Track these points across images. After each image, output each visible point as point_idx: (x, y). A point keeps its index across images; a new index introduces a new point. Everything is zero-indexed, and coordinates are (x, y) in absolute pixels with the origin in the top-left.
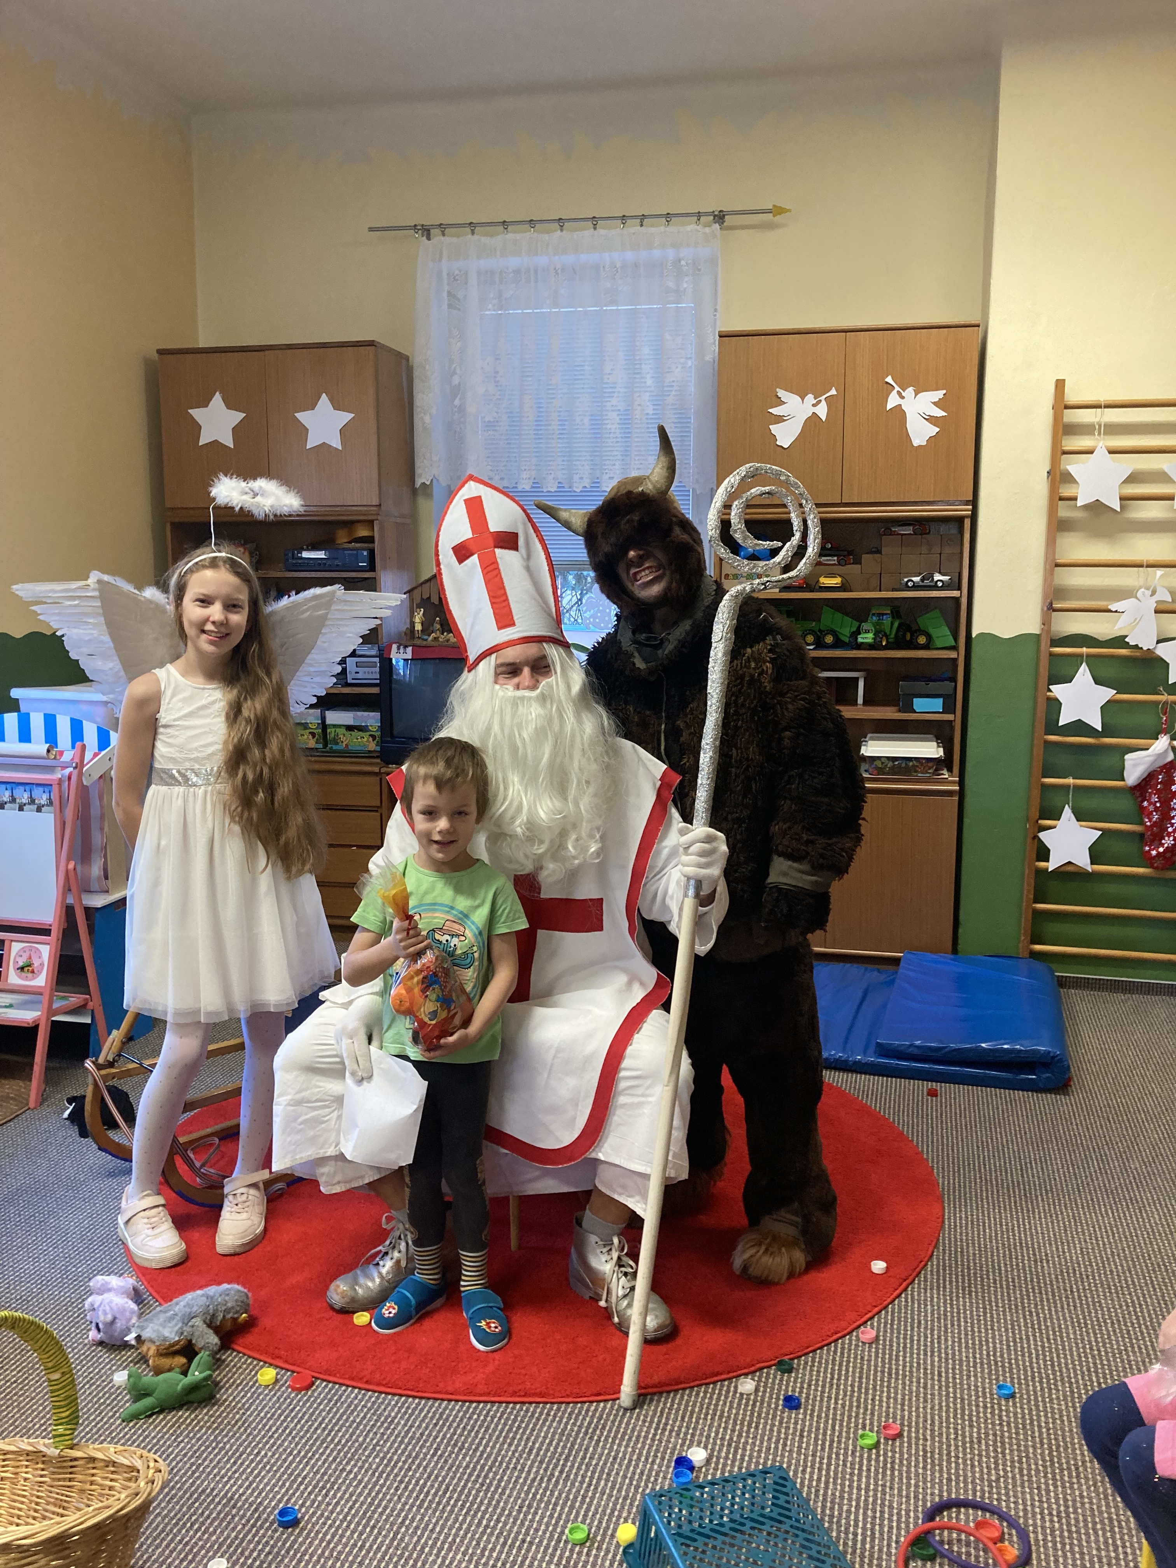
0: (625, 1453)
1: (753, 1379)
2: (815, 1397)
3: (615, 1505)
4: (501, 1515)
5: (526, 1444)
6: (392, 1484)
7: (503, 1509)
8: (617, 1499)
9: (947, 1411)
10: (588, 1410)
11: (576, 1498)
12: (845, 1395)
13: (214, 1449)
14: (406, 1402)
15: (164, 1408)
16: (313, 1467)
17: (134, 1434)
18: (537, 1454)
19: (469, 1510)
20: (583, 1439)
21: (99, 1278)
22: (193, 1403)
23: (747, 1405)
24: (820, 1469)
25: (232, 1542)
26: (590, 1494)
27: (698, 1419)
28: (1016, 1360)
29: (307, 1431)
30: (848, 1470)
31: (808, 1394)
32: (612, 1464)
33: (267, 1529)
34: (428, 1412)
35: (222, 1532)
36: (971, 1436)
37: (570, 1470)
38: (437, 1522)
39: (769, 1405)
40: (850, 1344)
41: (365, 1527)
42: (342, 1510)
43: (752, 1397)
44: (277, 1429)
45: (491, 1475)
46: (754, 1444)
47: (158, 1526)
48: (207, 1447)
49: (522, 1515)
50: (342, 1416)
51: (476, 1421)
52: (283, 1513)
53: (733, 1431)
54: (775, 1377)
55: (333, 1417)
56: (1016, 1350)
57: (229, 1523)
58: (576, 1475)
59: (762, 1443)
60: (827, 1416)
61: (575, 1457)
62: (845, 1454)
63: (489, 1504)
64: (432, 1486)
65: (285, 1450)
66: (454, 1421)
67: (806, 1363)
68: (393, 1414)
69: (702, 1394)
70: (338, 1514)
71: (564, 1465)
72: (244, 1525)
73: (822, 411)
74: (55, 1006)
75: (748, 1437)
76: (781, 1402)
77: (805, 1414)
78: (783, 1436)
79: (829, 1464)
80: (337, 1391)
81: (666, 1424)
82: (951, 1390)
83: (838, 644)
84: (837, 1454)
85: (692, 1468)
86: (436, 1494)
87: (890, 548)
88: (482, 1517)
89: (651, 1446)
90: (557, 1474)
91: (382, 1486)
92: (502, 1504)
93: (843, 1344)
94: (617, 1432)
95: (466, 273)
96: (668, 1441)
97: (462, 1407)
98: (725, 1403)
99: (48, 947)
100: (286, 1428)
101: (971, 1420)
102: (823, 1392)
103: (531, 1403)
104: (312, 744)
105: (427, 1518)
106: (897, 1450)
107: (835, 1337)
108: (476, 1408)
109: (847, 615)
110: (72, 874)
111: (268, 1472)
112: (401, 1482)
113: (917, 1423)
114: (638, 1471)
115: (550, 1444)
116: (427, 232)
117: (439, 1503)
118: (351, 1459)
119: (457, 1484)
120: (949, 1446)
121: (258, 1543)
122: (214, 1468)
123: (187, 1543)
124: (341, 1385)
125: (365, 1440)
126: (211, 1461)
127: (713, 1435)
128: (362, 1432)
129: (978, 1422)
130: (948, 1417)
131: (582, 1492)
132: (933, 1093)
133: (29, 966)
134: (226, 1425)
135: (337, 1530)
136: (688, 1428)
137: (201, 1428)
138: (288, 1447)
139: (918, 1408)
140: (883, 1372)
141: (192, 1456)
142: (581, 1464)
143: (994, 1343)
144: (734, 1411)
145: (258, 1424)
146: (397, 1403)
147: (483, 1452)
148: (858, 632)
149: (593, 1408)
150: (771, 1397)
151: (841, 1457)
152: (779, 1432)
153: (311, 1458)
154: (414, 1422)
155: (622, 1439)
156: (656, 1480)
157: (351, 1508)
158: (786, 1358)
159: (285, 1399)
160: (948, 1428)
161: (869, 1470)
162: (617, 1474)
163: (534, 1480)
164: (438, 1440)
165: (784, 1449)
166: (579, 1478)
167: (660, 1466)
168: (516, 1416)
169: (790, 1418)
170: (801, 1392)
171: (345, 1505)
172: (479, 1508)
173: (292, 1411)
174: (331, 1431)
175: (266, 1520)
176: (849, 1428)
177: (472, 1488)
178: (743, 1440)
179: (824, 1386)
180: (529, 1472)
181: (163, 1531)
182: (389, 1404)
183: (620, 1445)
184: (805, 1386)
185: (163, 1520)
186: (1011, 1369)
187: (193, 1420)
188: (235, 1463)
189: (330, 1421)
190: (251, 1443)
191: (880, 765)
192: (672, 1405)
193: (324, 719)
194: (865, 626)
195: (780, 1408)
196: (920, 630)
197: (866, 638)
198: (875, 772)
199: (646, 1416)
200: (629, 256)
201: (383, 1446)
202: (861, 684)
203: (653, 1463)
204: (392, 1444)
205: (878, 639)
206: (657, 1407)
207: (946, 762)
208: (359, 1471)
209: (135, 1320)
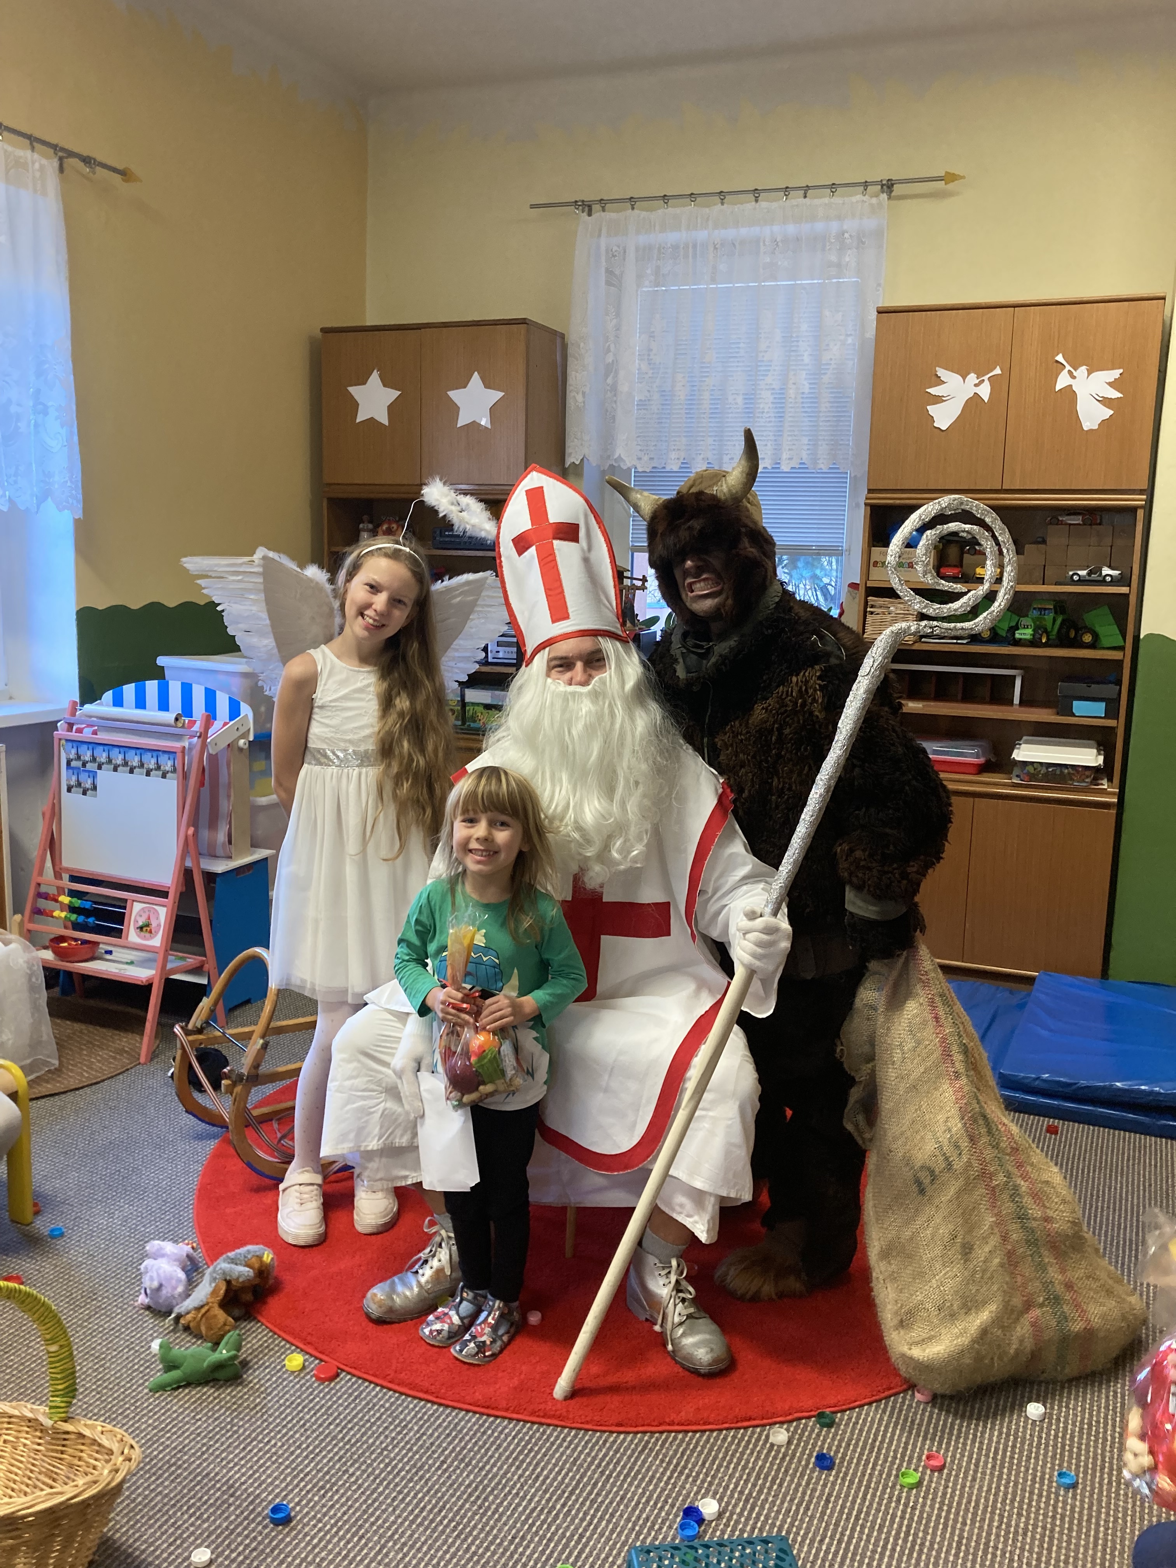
0: (634, 1494)
1: (788, 1430)
2: (852, 1459)
3: (611, 1550)
4: (492, 1543)
5: (534, 1470)
6: (390, 1493)
7: (496, 1537)
8: (615, 1544)
9: (996, 1495)
10: (605, 1441)
11: (572, 1535)
12: (885, 1461)
13: (228, 1431)
14: (424, 1406)
15: (188, 1383)
16: (317, 1464)
17: (157, 1405)
18: (544, 1482)
19: (461, 1533)
20: (594, 1472)
21: (156, 1242)
22: (219, 1380)
23: (775, 1458)
24: (840, 1542)
25: (222, 1533)
26: (588, 1534)
27: (720, 1466)
28: (1088, 1445)
29: (320, 1425)
30: (871, 1547)
31: (845, 1455)
32: (618, 1505)
33: (259, 1524)
34: (444, 1420)
35: (215, 1521)
36: (1017, 1525)
37: (573, 1505)
38: (426, 1541)
39: (800, 1461)
40: (903, 1403)
41: (353, 1536)
42: (335, 1515)
43: (783, 1450)
44: (293, 1419)
45: (491, 1498)
46: (774, 1503)
47: (156, 1505)
48: (222, 1429)
49: (512, 1547)
50: (357, 1414)
51: (490, 1437)
52: (275, 1510)
53: (754, 1485)
54: (812, 1430)
55: (349, 1414)
56: (1089, 1434)
57: (224, 1512)
58: (578, 1510)
59: (782, 1503)
60: (860, 1482)
61: (582, 1491)
62: (872, 1528)
63: (482, 1529)
64: (430, 1501)
65: (294, 1442)
66: (467, 1434)
67: (850, 1419)
68: (408, 1418)
69: (729, 1439)
70: (331, 1518)
71: (568, 1498)
72: (238, 1516)
73: (985, 392)
74: (169, 965)
75: (768, 1494)
76: (813, 1460)
77: (837, 1477)
78: (807, 1498)
79: (851, 1537)
80: (359, 1386)
81: (685, 1467)
82: (1005, 1470)
83: (996, 640)
84: (863, 1527)
85: (700, 1521)
87: (1056, 539)
88: (473, 1543)
89: (663, 1490)
90: (558, 1507)
91: (380, 1494)
92: (495, 1532)
93: (895, 1402)
94: (631, 1469)
95: (625, 250)
96: (683, 1487)
97: (478, 1420)
98: (752, 1453)
99: (165, 909)
100: (301, 1419)
101: (1020, 1508)
102: (861, 1454)
103: (549, 1425)
105: (416, 1536)
106: (930, 1531)
107: (887, 1394)
108: (493, 1422)
110: (191, 839)
111: (273, 1463)
112: (400, 1492)
114: (644, 1516)
115: (559, 1473)
116: (588, 207)
117: (432, 1521)
118: (356, 1461)
119: (455, 1504)
120: (989, 1534)
121: (247, 1537)
122: (223, 1451)
123: (179, 1527)
124: (365, 1380)
125: (375, 1441)
126: (222, 1444)
127: (732, 1486)
128: (374, 1433)
129: (1029, 1512)
130: (995, 1501)
131: (580, 1530)
132: (1053, 1130)
133: (148, 925)
134: (246, 1408)
135: (325, 1535)
136: (707, 1475)
137: (222, 1407)
138: (298, 1439)
140: (933, 1440)
141: (205, 1436)
142: (585, 1500)
143: (1066, 1423)
144: (760, 1463)
145: (276, 1410)
146: (415, 1406)
147: (488, 1472)
149: (612, 1439)
150: (803, 1453)
151: (866, 1531)
152: (804, 1493)
153: (317, 1455)
154: (427, 1429)
155: (635, 1477)
156: (661, 1528)
157: (345, 1513)
158: (827, 1411)
159: (307, 1389)
160: (993, 1513)
161: (893, 1550)
162: (621, 1516)
163: (533, 1510)
164: (446, 1452)
165: (805, 1513)
166: (581, 1515)
167: (668, 1514)
168: (531, 1438)
169: (819, 1479)
170: (837, 1452)
171: (339, 1509)
172: (470, 1533)
173: (311, 1401)
174: (343, 1428)
175: (259, 1514)
176: (881, 1499)
178: (762, 1497)
180: (531, 1500)
181: (159, 1511)
182: (407, 1407)
183: (630, 1484)
184: (844, 1445)
185: (163, 1499)
186: (1079, 1455)
187: (215, 1398)
188: (244, 1449)
189: (345, 1418)
190: (264, 1429)
191: (1032, 771)
192: (695, 1447)
193: (463, 696)
194: (1024, 621)
195: (811, 1466)
196: (1086, 627)
197: (1024, 634)
198: (1027, 778)
199: (665, 1456)
200: (791, 229)
201: (390, 1452)
202: (1018, 683)
203: (662, 1508)
204: (400, 1451)
205: (1038, 636)
206: (679, 1446)
207: (1105, 771)
208: (361, 1475)
209: (180, 1289)
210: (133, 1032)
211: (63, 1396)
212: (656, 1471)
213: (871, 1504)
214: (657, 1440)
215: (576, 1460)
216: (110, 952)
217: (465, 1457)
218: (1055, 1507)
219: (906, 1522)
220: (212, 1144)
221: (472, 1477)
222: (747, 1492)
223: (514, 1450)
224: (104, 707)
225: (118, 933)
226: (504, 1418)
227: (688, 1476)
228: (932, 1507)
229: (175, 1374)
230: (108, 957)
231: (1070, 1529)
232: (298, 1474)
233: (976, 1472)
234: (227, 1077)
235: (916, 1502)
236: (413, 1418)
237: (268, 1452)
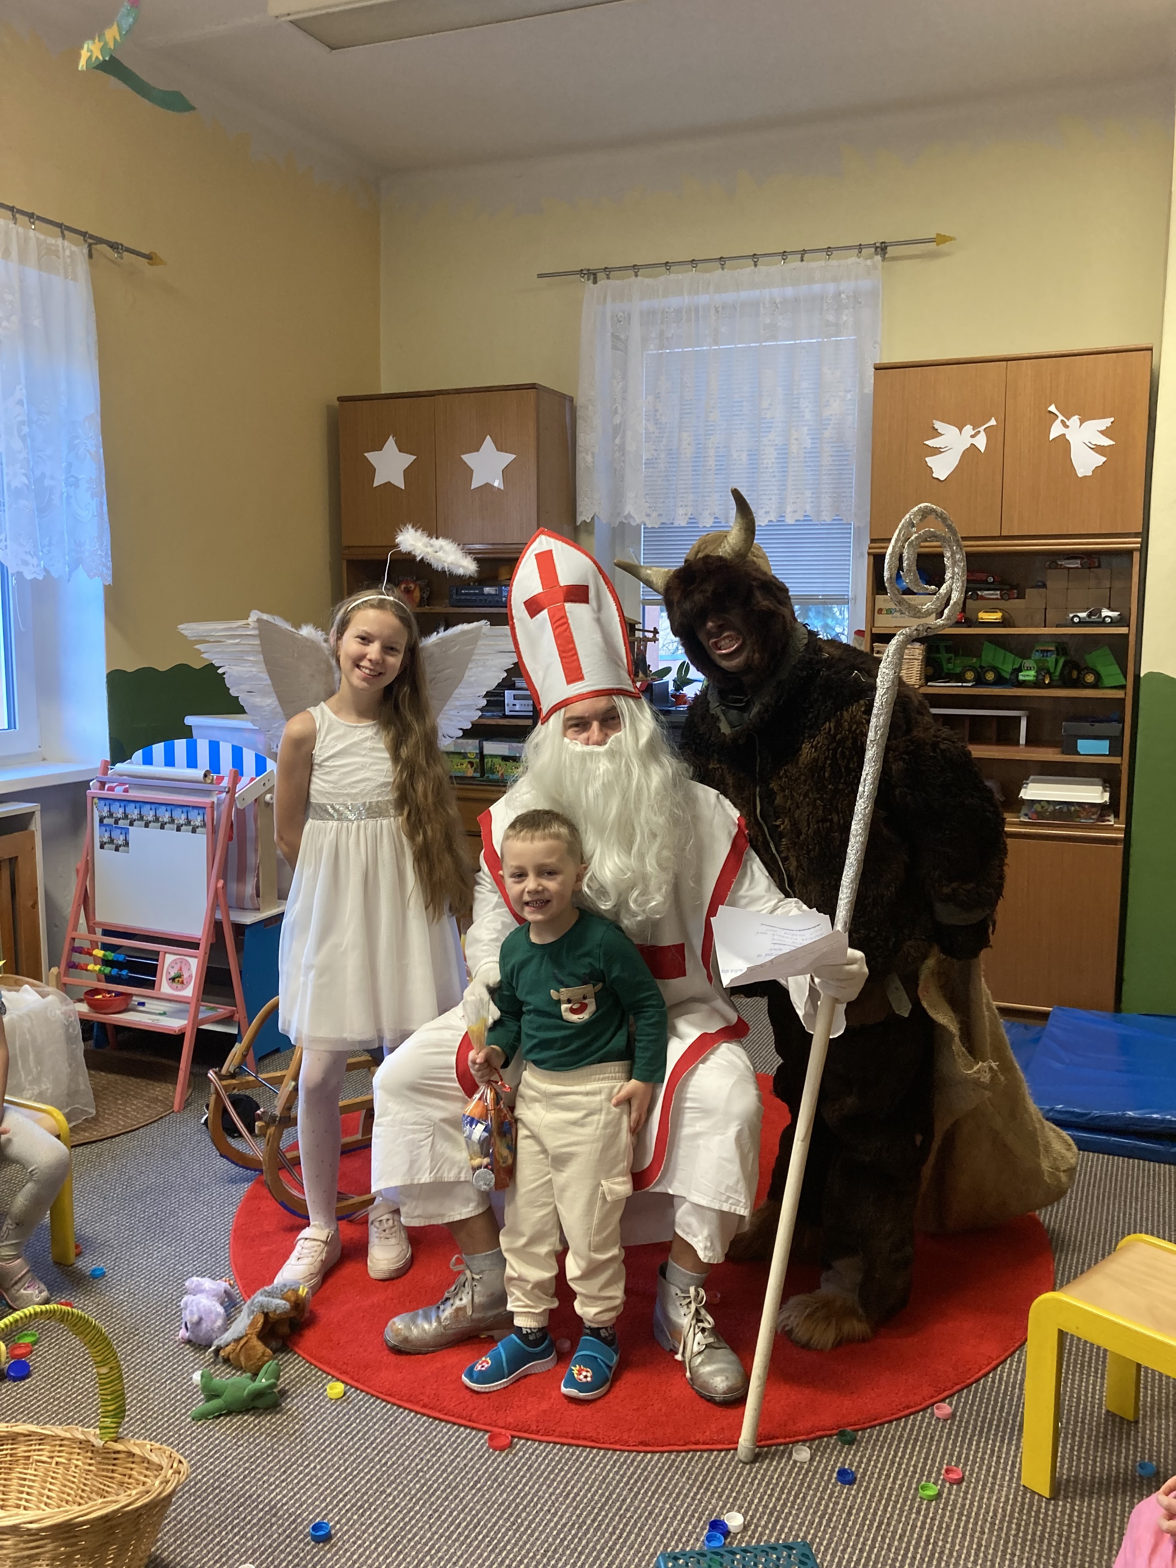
0: (662, 1509)
1: (810, 1448)
2: (873, 1473)
4: (525, 1557)
5: (565, 1488)
6: (426, 1511)
8: (644, 1555)
10: (633, 1460)
11: (603, 1548)
12: (905, 1475)
13: (268, 1456)
14: (457, 1430)
15: (230, 1411)
16: (355, 1485)
17: (200, 1433)
18: (574, 1499)
19: (496, 1547)
20: (623, 1489)
21: (195, 1279)
22: (259, 1409)
23: (798, 1474)
24: (862, 1551)
25: (265, 1550)
26: (618, 1547)
27: (745, 1482)
29: (358, 1449)
30: (892, 1555)
31: (866, 1470)
32: (647, 1519)
33: (300, 1542)
34: (477, 1443)
35: (258, 1539)
36: (1034, 1534)
37: (603, 1520)
38: (462, 1555)
39: (822, 1477)
40: (922, 1421)
41: (392, 1552)
42: (374, 1532)
43: (806, 1466)
44: (330, 1444)
45: (524, 1515)
46: (797, 1516)
47: (201, 1525)
48: (263, 1454)
49: (545, 1560)
50: (393, 1438)
51: (521, 1458)
52: (316, 1527)
53: (778, 1499)
54: (834, 1448)
55: (385, 1438)
57: (267, 1531)
58: (608, 1525)
60: (881, 1495)
61: (611, 1507)
62: (893, 1538)
63: (516, 1544)
64: (464, 1519)
65: (333, 1465)
67: (871, 1436)
68: (442, 1442)
70: (370, 1535)
71: (598, 1514)
72: (280, 1535)
73: (981, 442)
74: (201, 1016)
75: (792, 1507)
76: (835, 1475)
77: (858, 1491)
78: (829, 1511)
79: (872, 1547)
80: (394, 1413)
81: (710, 1484)
83: (1000, 681)
84: (884, 1537)
85: (726, 1533)
86: (466, 1527)
87: (1056, 583)
88: (506, 1557)
89: (690, 1505)
90: (589, 1522)
91: (417, 1513)
92: (528, 1546)
93: (915, 1420)
94: (659, 1486)
95: (629, 315)
96: (709, 1502)
98: (775, 1469)
99: (196, 961)
100: (338, 1444)
101: (1037, 1517)
102: (882, 1469)
103: (578, 1446)
104: (470, 772)
105: (452, 1550)
106: (950, 1540)
107: (907, 1412)
109: (1011, 651)
110: (220, 892)
111: (313, 1485)
112: (435, 1511)
113: (977, 1514)
114: (672, 1529)
115: (589, 1490)
116: (592, 275)
117: (467, 1537)
118: (392, 1482)
119: (489, 1520)
121: (290, 1553)
122: (264, 1475)
123: (224, 1546)
124: (399, 1407)
125: (410, 1464)
126: (264, 1468)
127: (756, 1501)
128: (409, 1456)
131: (610, 1544)
133: (180, 976)
134: (285, 1434)
135: (365, 1551)
136: (732, 1491)
137: (261, 1434)
138: (337, 1462)
139: (981, 1498)
140: (951, 1455)
141: (247, 1461)
142: (615, 1515)
144: (784, 1479)
145: (314, 1436)
146: (449, 1430)
147: (521, 1490)
148: (1020, 670)
149: (639, 1458)
150: (825, 1469)
151: (887, 1541)
152: (827, 1506)
153: (355, 1476)
154: (461, 1451)
155: (662, 1494)
156: (688, 1541)
157: (383, 1531)
158: (849, 1429)
159: (344, 1415)
160: (1010, 1522)
162: (650, 1530)
163: (564, 1525)
164: (480, 1473)
165: (828, 1525)
166: (610, 1529)
167: (695, 1527)
168: (561, 1458)
169: (841, 1493)
170: (859, 1467)
171: (377, 1527)
172: (505, 1547)
173: (348, 1427)
174: (379, 1452)
175: (301, 1532)
176: (902, 1511)
177: (503, 1526)
178: (786, 1511)
179: (884, 1463)
180: (562, 1517)
181: (205, 1531)
182: (441, 1431)
183: (658, 1500)
184: (865, 1460)
185: (208, 1520)
186: (1094, 1467)
187: (255, 1426)
188: (285, 1472)
189: (381, 1441)
190: (303, 1454)
191: (1039, 809)
192: (721, 1465)
193: (481, 749)
194: (1028, 663)
195: (833, 1481)
196: (1087, 668)
197: (1028, 675)
198: (1035, 816)
199: (691, 1474)
200: (789, 291)
201: (426, 1473)
202: (1024, 724)
203: (689, 1522)
204: (435, 1472)
205: (1040, 677)
206: (704, 1464)
207: (1111, 808)
208: (398, 1495)
209: (219, 1323)
210: (166, 1082)
211: (114, 1416)
212: (683, 1487)
213: (892, 1516)
214: (684, 1458)
215: (605, 1478)
216: (143, 1004)
217: (498, 1476)
218: (1071, 1516)
219: (925, 1532)
220: (247, 1186)
221: (505, 1495)
222: (771, 1505)
223: (545, 1470)
224: (134, 765)
225: (151, 985)
226: (534, 1440)
227: (713, 1493)
228: (951, 1518)
229: (216, 1403)
230: (141, 1008)
231: (1086, 1536)
232: (337, 1495)
233: (993, 1484)
234: (260, 1118)
235: (935, 1513)
236: (446, 1442)
237: (307, 1474)
